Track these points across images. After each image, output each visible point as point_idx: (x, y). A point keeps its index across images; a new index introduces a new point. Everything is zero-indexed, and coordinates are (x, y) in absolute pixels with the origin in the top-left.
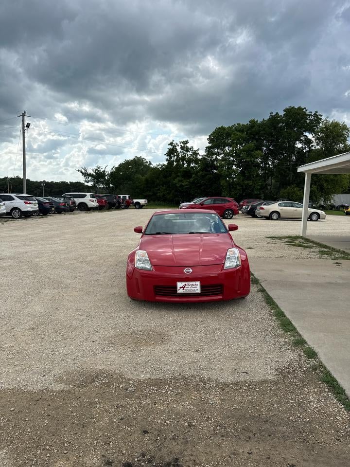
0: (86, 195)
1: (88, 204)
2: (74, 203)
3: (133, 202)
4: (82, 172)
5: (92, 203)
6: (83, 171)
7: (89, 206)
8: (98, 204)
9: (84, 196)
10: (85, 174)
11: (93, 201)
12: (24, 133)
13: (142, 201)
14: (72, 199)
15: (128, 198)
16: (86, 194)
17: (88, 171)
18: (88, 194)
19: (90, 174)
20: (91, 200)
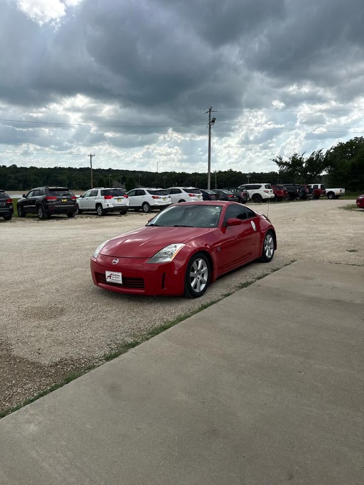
0: (261, 186)
1: (262, 195)
2: (246, 195)
3: (325, 192)
4: (276, 161)
5: (266, 194)
6: (278, 160)
7: (263, 197)
8: (274, 195)
9: (259, 187)
10: (280, 163)
11: (267, 192)
12: (210, 128)
13: (336, 191)
14: (244, 191)
15: (319, 187)
16: (261, 184)
17: (283, 160)
18: (263, 185)
19: (286, 162)
20: (265, 191)
